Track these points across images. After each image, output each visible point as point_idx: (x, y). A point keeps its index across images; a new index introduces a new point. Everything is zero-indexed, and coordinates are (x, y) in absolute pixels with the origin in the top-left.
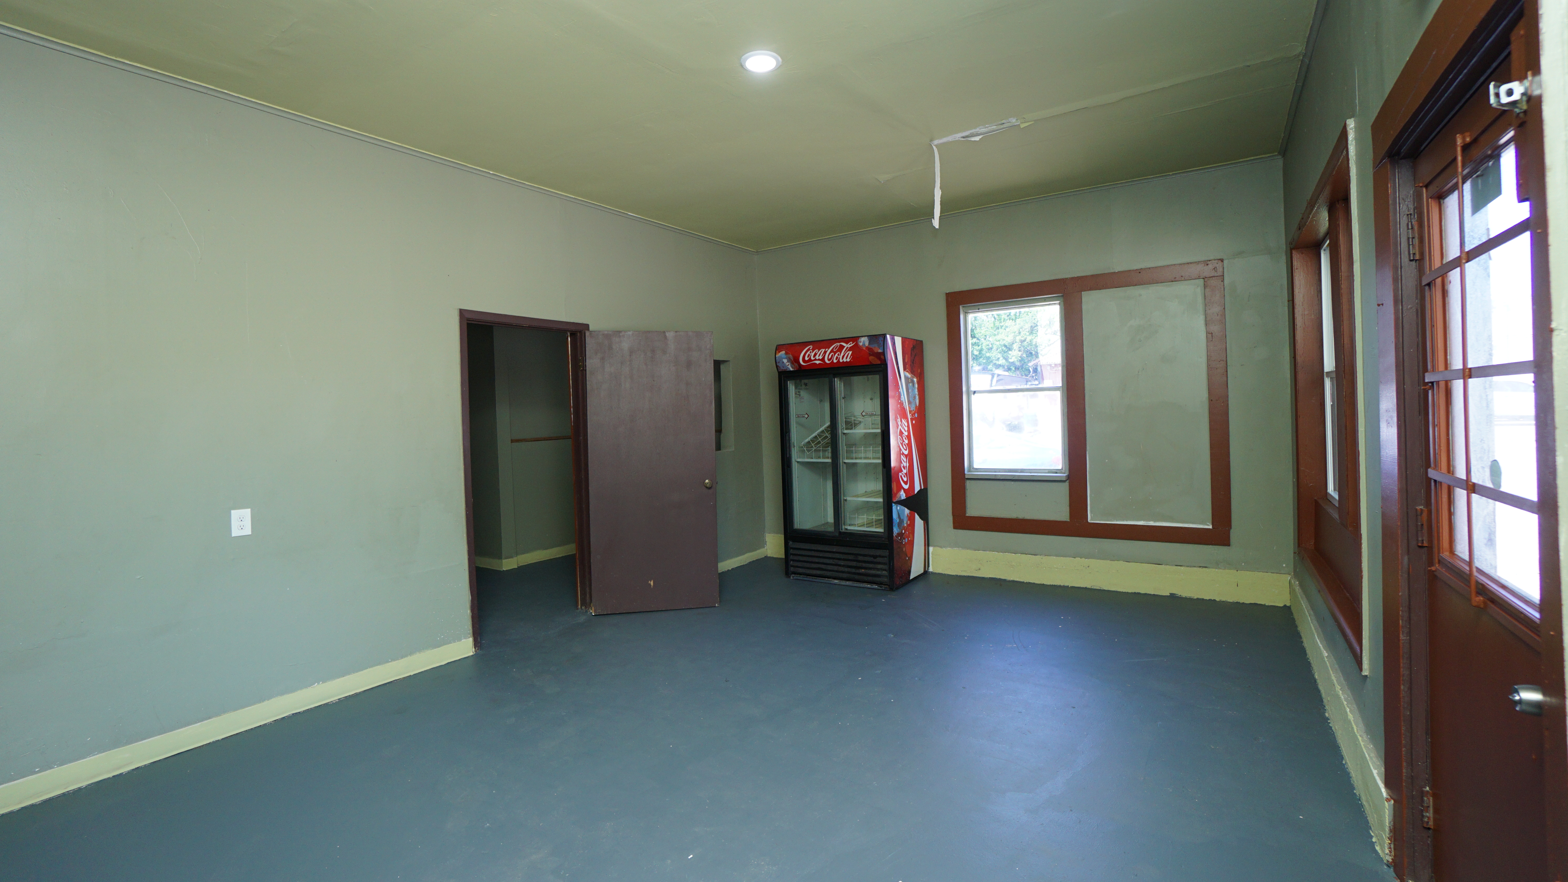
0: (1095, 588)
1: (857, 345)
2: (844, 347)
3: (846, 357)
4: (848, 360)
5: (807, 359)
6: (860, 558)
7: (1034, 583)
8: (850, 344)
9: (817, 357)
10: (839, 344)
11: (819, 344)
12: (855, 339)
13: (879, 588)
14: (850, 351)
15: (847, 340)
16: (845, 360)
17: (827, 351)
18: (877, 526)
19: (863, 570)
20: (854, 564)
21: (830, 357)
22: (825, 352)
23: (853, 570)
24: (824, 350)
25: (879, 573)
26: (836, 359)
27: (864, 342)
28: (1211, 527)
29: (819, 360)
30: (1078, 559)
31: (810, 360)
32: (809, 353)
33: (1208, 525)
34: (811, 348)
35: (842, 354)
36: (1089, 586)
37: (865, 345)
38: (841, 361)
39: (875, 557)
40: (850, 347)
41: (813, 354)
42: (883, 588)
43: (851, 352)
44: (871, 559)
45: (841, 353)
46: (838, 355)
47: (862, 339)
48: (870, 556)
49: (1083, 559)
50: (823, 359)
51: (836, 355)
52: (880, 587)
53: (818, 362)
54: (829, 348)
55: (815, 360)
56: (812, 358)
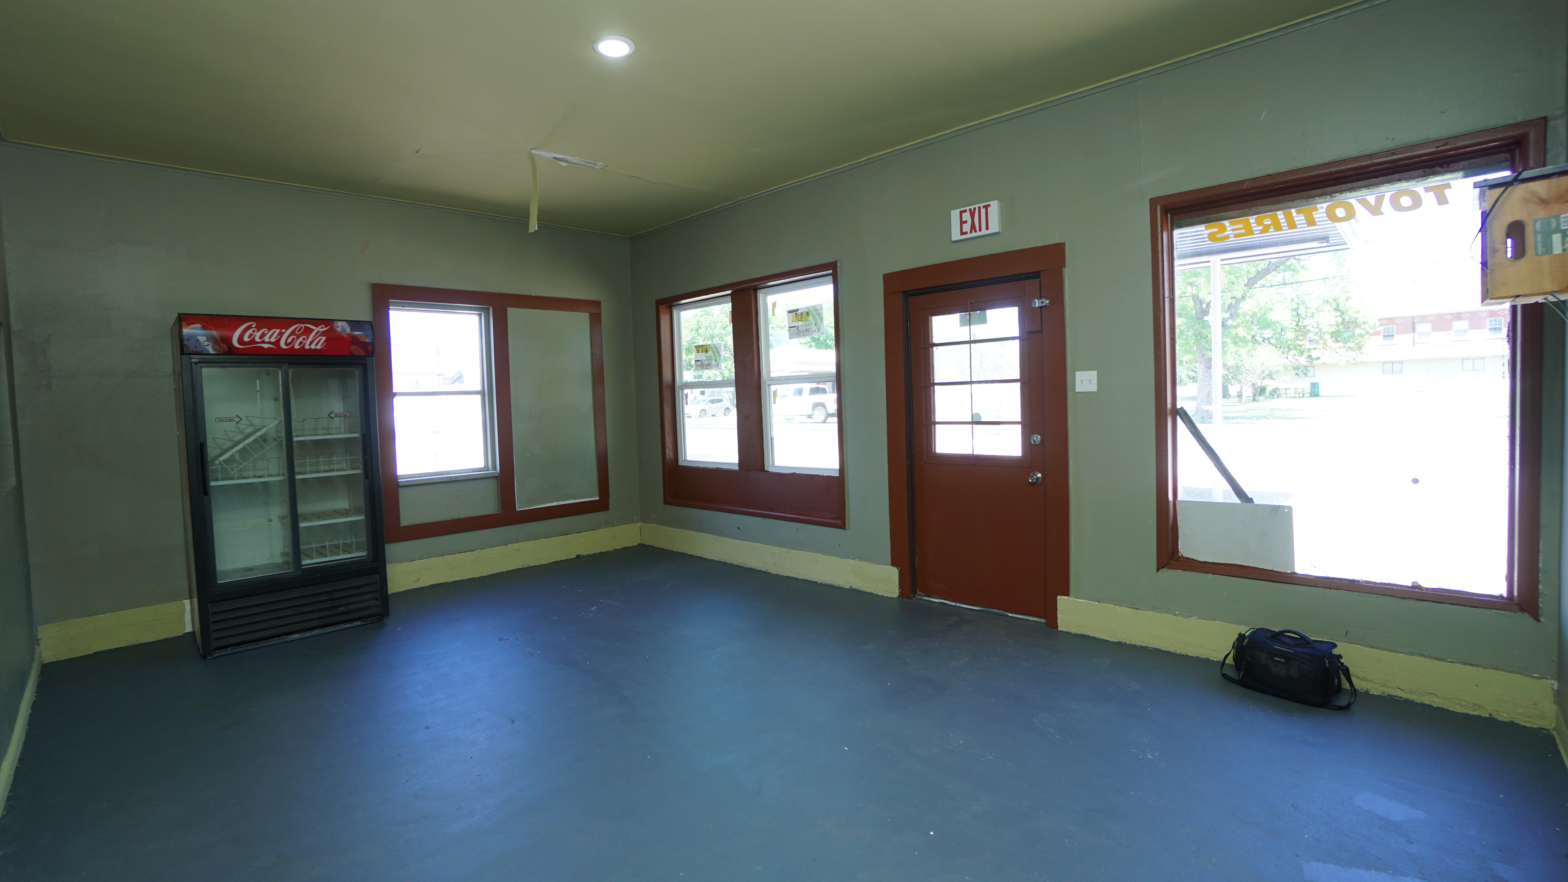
0: (525, 567)
1: (332, 329)
2: (313, 330)
3: (315, 342)
4: (319, 347)
5: (246, 339)
6: (337, 595)
7: (474, 578)
8: (322, 328)
9: (266, 339)
10: (303, 325)
11: (265, 322)
12: (328, 322)
13: (363, 623)
14: (323, 336)
15: (317, 322)
16: (313, 347)
17: (284, 333)
18: (358, 549)
19: (342, 608)
20: (328, 604)
21: (290, 340)
22: (281, 334)
23: (327, 613)
24: (278, 331)
25: (366, 604)
26: (300, 344)
27: (342, 327)
28: (598, 498)
29: (269, 343)
30: (510, 545)
31: (253, 341)
32: (250, 331)
33: (596, 497)
34: (254, 326)
35: (310, 339)
36: (520, 567)
37: (345, 331)
38: (307, 347)
39: (358, 588)
40: (323, 331)
41: (259, 334)
42: (369, 622)
43: (324, 338)
44: (353, 592)
45: (308, 338)
46: (304, 339)
47: (340, 324)
48: (352, 588)
49: (514, 544)
50: (277, 343)
51: (301, 339)
52: (364, 621)
53: (266, 346)
54: (287, 329)
55: (263, 342)
56: (257, 339)
